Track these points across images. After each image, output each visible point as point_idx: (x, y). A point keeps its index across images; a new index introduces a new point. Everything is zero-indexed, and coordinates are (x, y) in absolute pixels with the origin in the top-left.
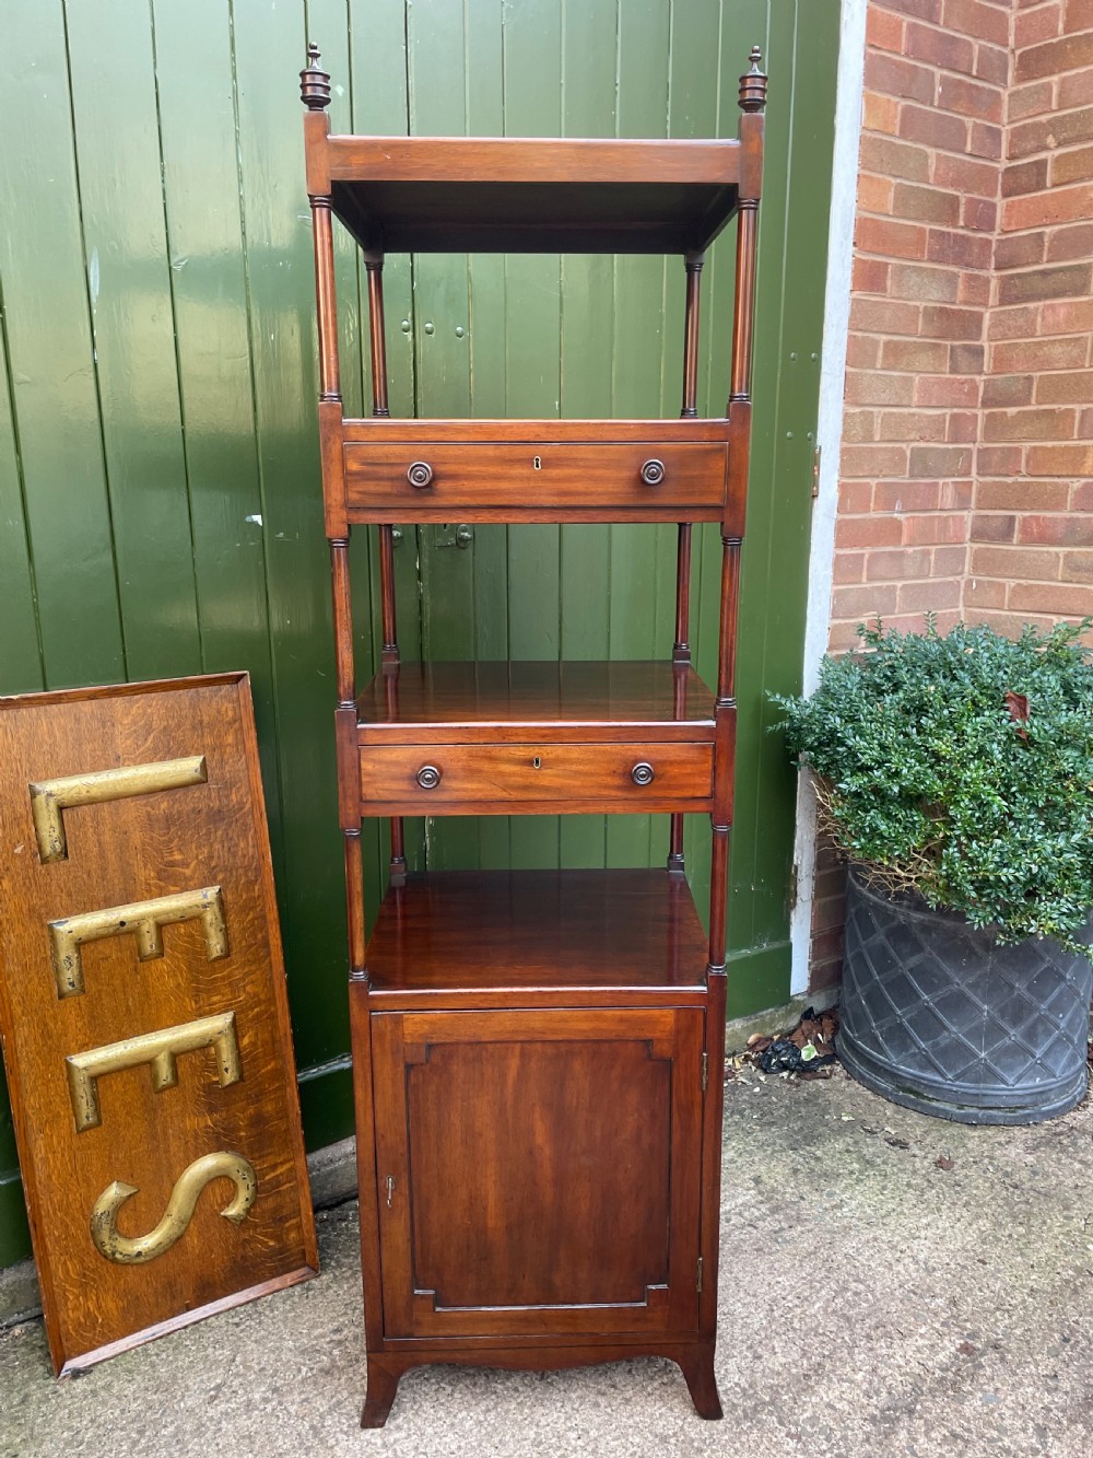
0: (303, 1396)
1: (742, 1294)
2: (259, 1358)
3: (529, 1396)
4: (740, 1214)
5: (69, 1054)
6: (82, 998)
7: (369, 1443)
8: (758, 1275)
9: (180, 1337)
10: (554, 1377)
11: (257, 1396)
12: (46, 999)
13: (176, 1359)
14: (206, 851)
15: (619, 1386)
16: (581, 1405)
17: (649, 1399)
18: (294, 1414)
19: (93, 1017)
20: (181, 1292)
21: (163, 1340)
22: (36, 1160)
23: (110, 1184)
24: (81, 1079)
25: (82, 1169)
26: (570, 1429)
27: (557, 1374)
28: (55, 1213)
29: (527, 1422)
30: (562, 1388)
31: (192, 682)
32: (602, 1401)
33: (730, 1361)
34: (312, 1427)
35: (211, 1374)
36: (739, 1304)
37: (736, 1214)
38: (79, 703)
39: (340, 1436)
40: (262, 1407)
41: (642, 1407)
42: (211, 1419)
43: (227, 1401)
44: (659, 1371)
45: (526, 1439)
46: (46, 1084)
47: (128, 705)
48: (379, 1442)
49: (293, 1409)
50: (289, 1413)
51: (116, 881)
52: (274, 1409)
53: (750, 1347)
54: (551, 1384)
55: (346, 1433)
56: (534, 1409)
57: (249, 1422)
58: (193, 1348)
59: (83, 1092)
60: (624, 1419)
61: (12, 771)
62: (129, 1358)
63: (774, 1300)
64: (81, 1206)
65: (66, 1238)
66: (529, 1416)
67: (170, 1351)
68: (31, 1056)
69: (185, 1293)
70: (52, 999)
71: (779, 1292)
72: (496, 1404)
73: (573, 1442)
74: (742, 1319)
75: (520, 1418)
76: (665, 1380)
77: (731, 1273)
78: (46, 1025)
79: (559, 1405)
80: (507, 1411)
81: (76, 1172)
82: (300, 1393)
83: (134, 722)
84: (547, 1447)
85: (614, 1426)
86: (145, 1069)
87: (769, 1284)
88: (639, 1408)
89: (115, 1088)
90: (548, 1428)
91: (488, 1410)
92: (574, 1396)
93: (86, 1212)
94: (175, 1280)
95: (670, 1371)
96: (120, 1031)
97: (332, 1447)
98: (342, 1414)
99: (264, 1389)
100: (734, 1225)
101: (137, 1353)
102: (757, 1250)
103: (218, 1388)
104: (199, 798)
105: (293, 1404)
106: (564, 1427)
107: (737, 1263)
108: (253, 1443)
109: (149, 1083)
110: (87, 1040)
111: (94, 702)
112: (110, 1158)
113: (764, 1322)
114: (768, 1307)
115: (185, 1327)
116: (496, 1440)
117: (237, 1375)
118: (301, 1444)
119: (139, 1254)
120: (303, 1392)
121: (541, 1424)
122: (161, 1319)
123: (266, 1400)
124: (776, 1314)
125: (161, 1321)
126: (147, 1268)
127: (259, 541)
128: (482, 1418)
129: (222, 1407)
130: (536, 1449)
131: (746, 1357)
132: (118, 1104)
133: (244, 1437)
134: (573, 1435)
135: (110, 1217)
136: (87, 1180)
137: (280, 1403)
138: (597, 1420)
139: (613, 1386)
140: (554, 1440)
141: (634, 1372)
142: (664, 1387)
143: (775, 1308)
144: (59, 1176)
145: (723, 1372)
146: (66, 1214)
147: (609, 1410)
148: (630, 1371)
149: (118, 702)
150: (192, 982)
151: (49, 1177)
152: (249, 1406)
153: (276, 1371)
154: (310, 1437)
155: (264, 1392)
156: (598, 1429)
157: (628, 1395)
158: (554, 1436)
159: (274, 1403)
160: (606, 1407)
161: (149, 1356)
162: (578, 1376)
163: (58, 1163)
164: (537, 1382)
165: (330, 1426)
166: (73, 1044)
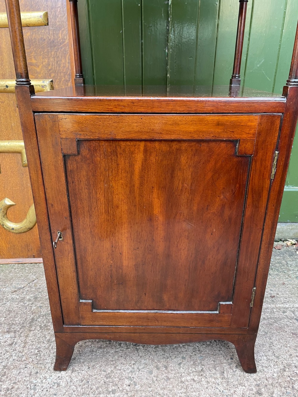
0: (41, 305)
1: (270, 353)
2: (42, 284)
3: (123, 351)
4: (293, 312)
7: (45, 336)
8: (286, 347)
9: (27, 266)
10: (141, 347)
11: (28, 297)
13: (18, 273)
14: (46, 61)
15: (169, 369)
16: (144, 368)
17: (180, 384)
18: (32, 310)
20: (32, 250)
21: (22, 265)
23: (5, 198)
26: (129, 378)
27: (143, 347)
29: (112, 363)
30: (141, 355)
32: (155, 372)
33: (240, 387)
34: (33, 319)
35: (23, 282)
36: (265, 358)
37: (291, 311)
39: (38, 328)
40: (25, 302)
41: (173, 387)
42: (7, 299)
43: (18, 295)
44: (196, 372)
45: (105, 371)
48: (48, 338)
49: (34, 308)
50: (31, 309)
51: (7, 67)
52: (28, 305)
53: (258, 385)
54: (137, 350)
55: (41, 327)
56: (120, 358)
57: (15, 306)
58: (27, 271)
60: (159, 389)
62: (7, 266)
63: (289, 365)
66: (115, 360)
67: (19, 269)
69: (33, 250)
71: (294, 362)
72: (107, 346)
73: (125, 386)
74: (263, 367)
75: (111, 359)
76: (196, 379)
77: (270, 339)
79: (133, 362)
80: (108, 353)
82: (41, 303)
84: (111, 381)
85: (151, 389)
86: (19, 155)
87: (291, 355)
88: (171, 387)
89: (6, 160)
90: (119, 371)
91: (101, 348)
92: (143, 361)
94: (30, 244)
95: (202, 375)
96: (8, 136)
97: (31, 331)
98: (47, 318)
99: (32, 296)
100: (286, 316)
101: (10, 266)
102: (293, 333)
103: (20, 289)
104: (44, 33)
105: (36, 306)
106: (127, 375)
107: (277, 335)
108: (9, 314)
109: (20, 162)
113: (275, 375)
114: (282, 367)
115: (31, 263)
116: (92, 364)
117: (30, 287)
118: (23, 323)
119: (13, 229)
120: (43, 303)
121: (117, 367)
122: (23, 257)
123: (29, 300)
124: (286, 374)
125: (23, 258)
126: (18, 235)
128: (95, 350)
129: (13, 296)
130: (105, 379)
131: (252, 390)
132: (8, 167)
133: (9, 311)
134: (127, 382)
135: (2, 211)
137: (32, 304)
138: (145, 381)
139: (166, 367)
140: (116, 379)
141: (181, 365)
142: (192, 382)
143: (287, 370)
145: (232, 391)
147: (155, 379)
148: (180, 364)
152: (23, 300)
153: (43, 291)
154: (28, 322)
155: (31, 297)
156: (142, 386)
157: (170, 376)
158: (118, 378)
159: (31, 303)
160: (154, 376)
161: (13, 268)
162: (152, 353)
164: (132, 346)
165: (38, 321)
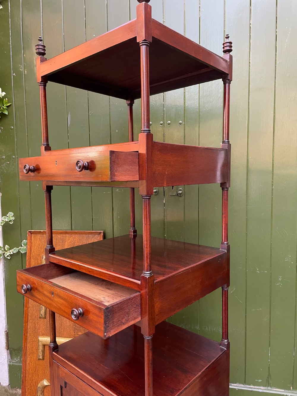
5: (39, 335)
6: (45, 320)
12: (37, 317)
19: (47, 327)
22: (27, 363)
23: (44, 379)
24: (40, 344)
25: (37, 371)
28: (29, 381)
31: (87, 232)
38: (58, 235)
46: (33, 342)
47: (70, 237)
59: (41, 348)
61: (39, 251)
64: (36, 382)
65: (30, 390)
68: (30, 332)
70: (38, 318)
78: (36, 325)
81: (36, 371)
83: (70, 242)
93: (37, 384)
110: (44, 333)
111: (61, 235)
112: (45, 371)
127: (111, 192)
135: (41, 389)
136: (38, 375)
144: (31, 370)
146: (32, 382)
149: (67, 235)
150: (74, 325)
151: (29, 369)
163: (32, 367)
166: (41, 333)
